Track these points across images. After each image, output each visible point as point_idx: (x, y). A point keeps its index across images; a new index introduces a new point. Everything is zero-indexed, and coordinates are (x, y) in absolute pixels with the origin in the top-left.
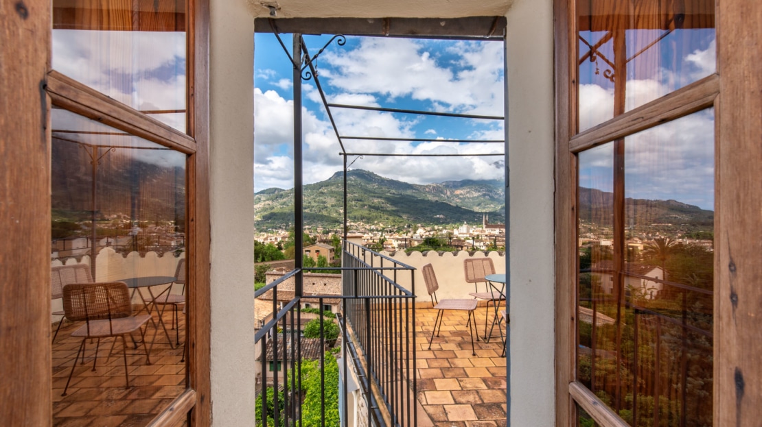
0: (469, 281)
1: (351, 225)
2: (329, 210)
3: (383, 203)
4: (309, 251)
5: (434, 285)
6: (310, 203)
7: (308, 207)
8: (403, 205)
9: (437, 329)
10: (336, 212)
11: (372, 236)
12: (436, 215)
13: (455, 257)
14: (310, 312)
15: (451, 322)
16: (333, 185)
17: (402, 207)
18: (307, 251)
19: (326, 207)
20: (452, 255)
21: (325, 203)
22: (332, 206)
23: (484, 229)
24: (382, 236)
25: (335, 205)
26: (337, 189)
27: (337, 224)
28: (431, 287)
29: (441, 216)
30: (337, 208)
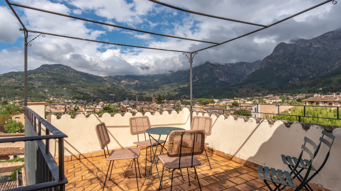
0: (133, 133)
1: (54, 100)
2: (36, 90)
3: (77, 86)
4: (19, 118)
5: (107, 140)
6: (20, 84)
7: (19, 87)
8: (90, 88)
9: (109, 173)
10: (42, 91)
11: (69, 106)
12: (111, 94)
13: (123, 117)
14: (17, 161)
15: (120, 165)
16: (40, 73)
17: (90, 89)
18: (17, 118)
19: (34, 88)
20: (121, 115)
21: (33, 84)
22: (39, 87)
23: (137, 102)
24: (76, 106)
25: (42, 87)
26: (43, 76)
27: (43, 99)
28: (104, 142)
29: (114, 95)
30: (43, 89)
